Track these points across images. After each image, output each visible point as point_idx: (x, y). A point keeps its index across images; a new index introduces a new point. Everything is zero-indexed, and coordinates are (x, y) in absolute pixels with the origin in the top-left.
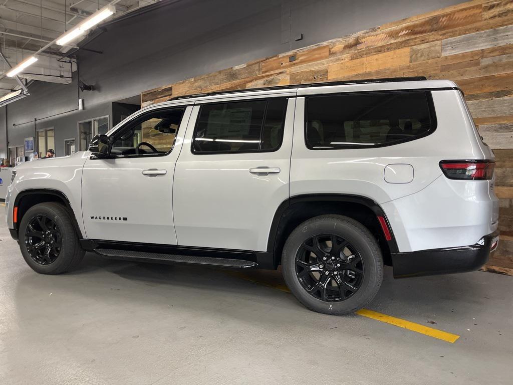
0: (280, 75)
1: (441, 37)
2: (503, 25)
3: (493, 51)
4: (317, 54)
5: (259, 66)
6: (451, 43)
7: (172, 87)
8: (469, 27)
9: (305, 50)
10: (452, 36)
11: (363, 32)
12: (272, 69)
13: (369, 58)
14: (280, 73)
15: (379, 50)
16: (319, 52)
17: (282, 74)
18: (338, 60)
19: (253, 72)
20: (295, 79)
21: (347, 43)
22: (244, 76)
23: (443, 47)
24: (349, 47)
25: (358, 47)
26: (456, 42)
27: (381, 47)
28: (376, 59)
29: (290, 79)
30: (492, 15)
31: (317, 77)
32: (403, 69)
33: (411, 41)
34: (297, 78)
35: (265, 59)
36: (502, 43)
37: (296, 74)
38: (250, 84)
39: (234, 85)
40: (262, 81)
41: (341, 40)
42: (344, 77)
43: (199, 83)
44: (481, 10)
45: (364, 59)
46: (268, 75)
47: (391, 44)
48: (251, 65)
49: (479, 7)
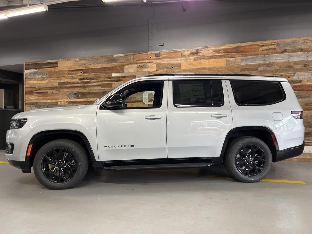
1: (240, 56)
2: (267, 54)
3: (263, 65)
4: (174, 55)
5: (134, 57)
6: (245, 59)
7: (57, 62)
8: (253, 53)
9: (166, 52)
10: (246, 56)
11: (201, 47)
12: (143, 59)
13: (204, 61)
14: (149, 62)
15: (210, 58)
16: (175, 54)
17: (150, 63)
18: (187, 59)
19: (129, 59)
20: (159, 66)
21: (192, 52)
22: (121, 61)
23: (242, 60)
24: (193, 54)
25: (198, 54)
26: (247, 59)
27: (211, 56)
28: (208, 62)
29: (156, 66)
30: (263, 49)
31: (174, 67)
32: (223, 68)
33: (226, 56)
35: (138, 53)
36: (267, 62)
37: (161, 64)
38: (127, 66)
39: (114, 66)
40: (136, 65)
41: (188, 49)
42: (190, 69)
43: (84, 62)
44: (258, 47)
45: (202, 61)
46: (141, 63)
47: (216, 56)
48: (127, 55)
49: (257, 45)
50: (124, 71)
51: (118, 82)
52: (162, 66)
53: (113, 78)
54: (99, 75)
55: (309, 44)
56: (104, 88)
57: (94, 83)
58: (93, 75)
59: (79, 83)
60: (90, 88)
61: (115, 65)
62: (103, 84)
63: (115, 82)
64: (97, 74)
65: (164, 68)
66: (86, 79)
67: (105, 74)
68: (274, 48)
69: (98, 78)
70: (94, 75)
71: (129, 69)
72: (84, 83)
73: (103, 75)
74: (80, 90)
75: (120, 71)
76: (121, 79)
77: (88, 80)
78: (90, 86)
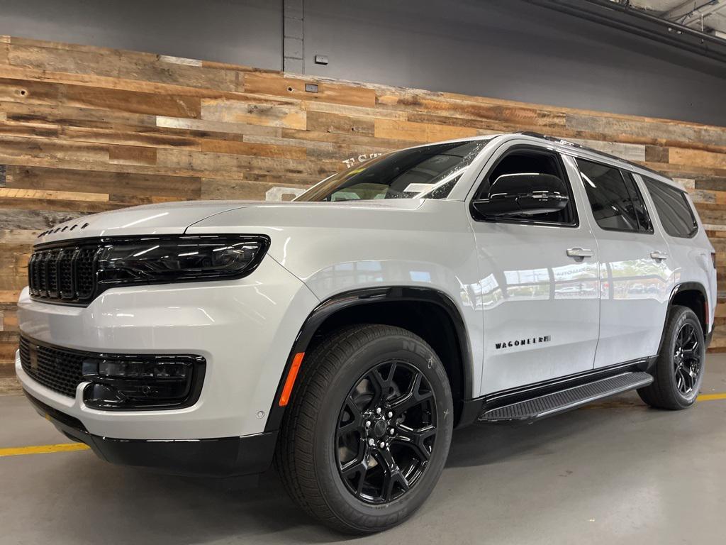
0: (286, 106)
4: (357, 96)
5: (237, 77)
9: (335, 83)
11: (425, 91)
12: (268, 91)
13: (431, 126)
14: (287, 103)
15: (444, 121)
16: (360, 94)
17: (289, 106)
18: (390, 115)
19: (222, 83)
20: (317, 120)
21: (402, 98)
22: (193, 82)
24: (404, 103)
25: (418, 108)
27: (446, 118)
28: (440, 131)
29: (307, 117)
31: (357, 129)
33: (477, 123)
34: (320, 120)
35: (250, 68)
37: (320, 115)
38: (213, 103)
39: (163, 92)
40: (244, 105)
41: (393, 90)
42: (399, 140)
43: (34, 55)
44: (536, 115)
45: (425, 125)
46: (260, 100)
47: (456, 118)
48: (216, 68)
49: (534, 111)
50: (202, 114)
51: (179, 148)
52: (324, 120)
53: (158, 130)
54: (101, 113)
56: (122, 162)
57: (79, 137)
58: (72, 108)
59: (12, 130)
60: (60, 155)
61: (167, 90)
62: (117, 147)
63: (167, 147)
64: (93, 108)
65: (329, 126)
66: (43, 119)
67: (126, 114)
68: (562, 123)
69: (98, 124)
70: (81, 109)
71: (221, 112)
72: (33, 131)
73: (118, 117)
74: (12, 154)
75: (189, 114)
76: (188, 137)
77: (53, 122)
78: (62, 148)
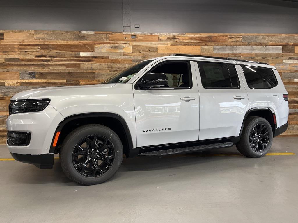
0: (124, 44)
1: (213, 45)
2: (235, 46)
3: (232, 54)
5: (106, 36)
6: (217, 48)
7: (3, 33)
8: (224, 43)
9: (142, 34)
10: (218, 46)
11: (178, 33)
12: (118, 40)
13: (181, 47)
14: (124, 43)
15: (187, 44)
16: (152, 37)
17: (125, 44)
18: (164, 44)
19: (101, 38)
20: (135, 48)
21: (169, 37)
22: (92, 39)
23: (214, 49)
24: (169, 39)
25: (175, 40)
26: (219, 48)
27: (187, 43)
28: (185, 48)
29: (132, 48)
30: (232, 41)
31: (151, 50)
33: (201, 44)
34: (137, 48)
35: (111, 32)
36: (235, 52)
37: (137, 46)
38: (98, 46)
39: (82, 44)
40: (109, 45)
41: (165, 34)
42: (168, 53)
43: (42, 36)
44: (228, 38)
45: (178, 47)
46: (115, 43)
47: (192, 43)
48: (99, 34)
49: (227, 36)
50: (95, 50)
51: (87, 63)
52: (138, 48)
53: (81, 57)
54: (63, 53)
55: (267, 39)
56: (69, 69)
57: (56, 61)
58: (54, 52)
59: (36, 61)
60: (51, 68)
61: (83, 43)
62: (68, 64)
63: (84, 62)
64: (60, 51)
65: (140, 50)
66: (45, 56)
67: (71, 53)
68: (240, 40)
69: (62, 57)
70: (57, 52)
71: (101, 49)
72: (43, 60)
73: (69, 54)
74: (37, 68)
75: (91, 51)
76: (90, 59)
77: (48, 57)
78: (51, 65)
